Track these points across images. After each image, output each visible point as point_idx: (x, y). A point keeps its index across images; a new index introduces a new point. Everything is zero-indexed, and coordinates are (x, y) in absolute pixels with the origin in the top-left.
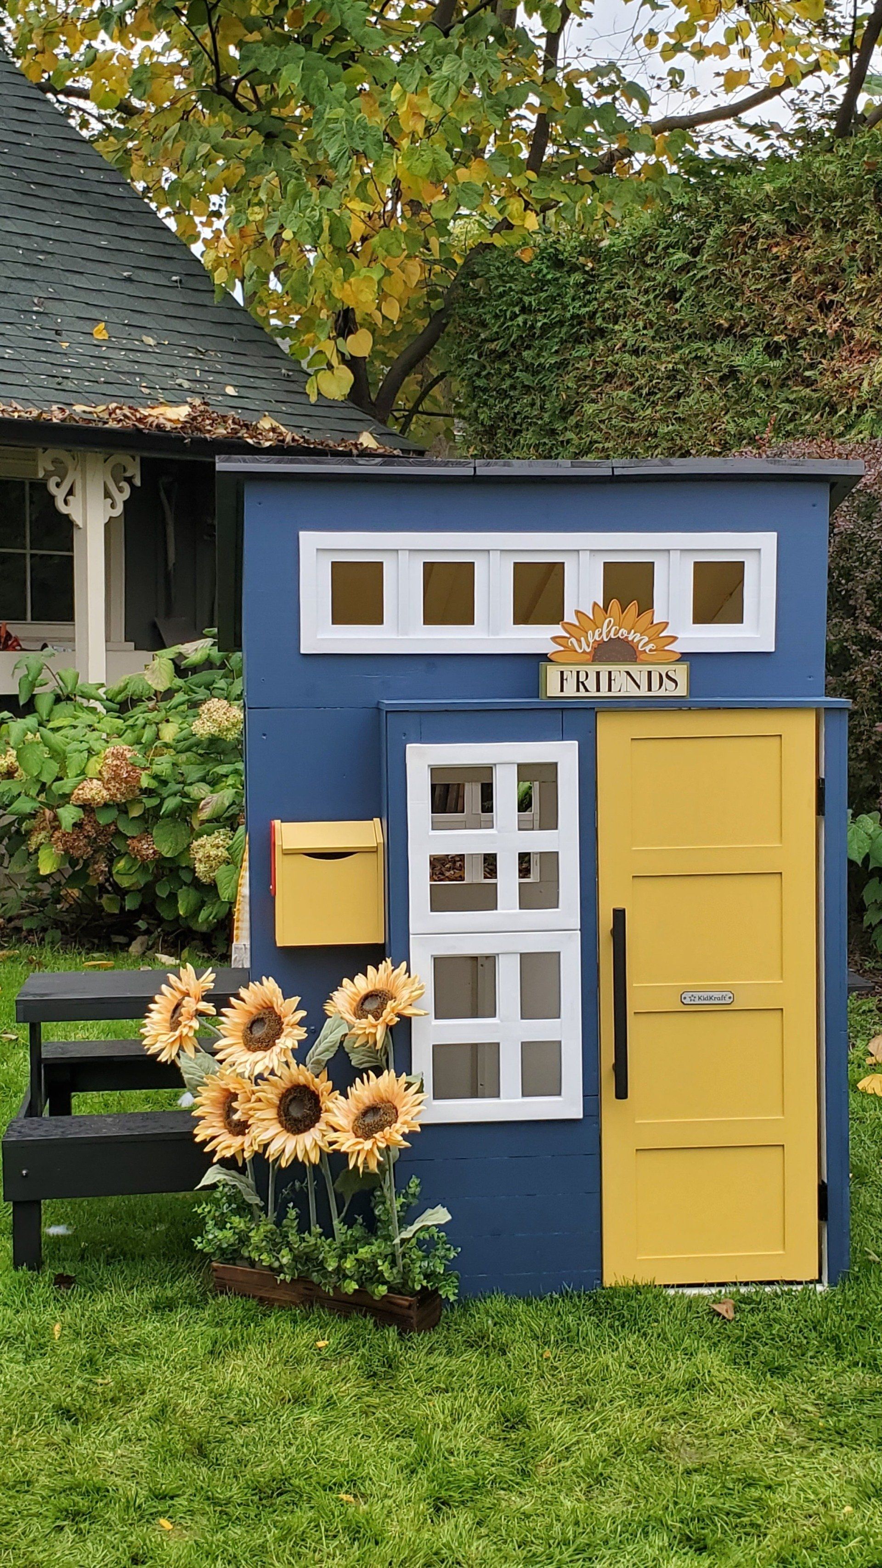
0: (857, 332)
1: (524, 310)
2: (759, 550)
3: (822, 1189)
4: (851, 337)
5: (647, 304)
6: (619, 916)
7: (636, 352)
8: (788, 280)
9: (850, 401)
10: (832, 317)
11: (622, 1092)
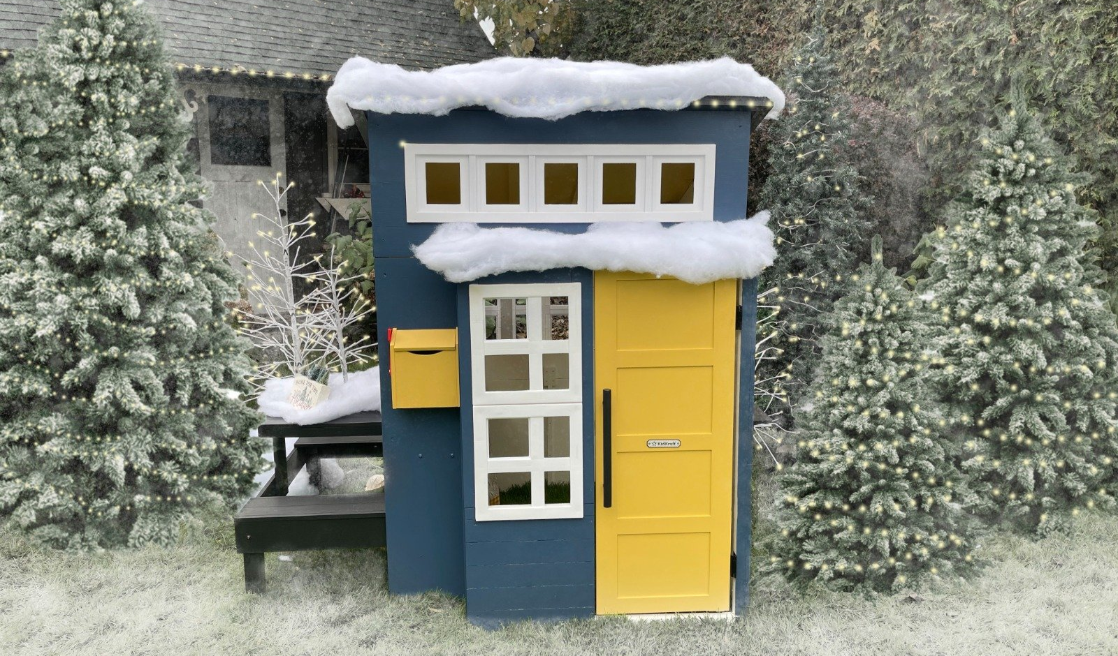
0: (776, 34)
1: (608, 27)
2: (704, 156)
3: (734, 559)
4: (773, 37)
5: (670, 21)
6: (607, 394)
7: (664, 47)
8: (741, 7)
9: (772, 71)
10: (764, 26)
11: (608, 503)
